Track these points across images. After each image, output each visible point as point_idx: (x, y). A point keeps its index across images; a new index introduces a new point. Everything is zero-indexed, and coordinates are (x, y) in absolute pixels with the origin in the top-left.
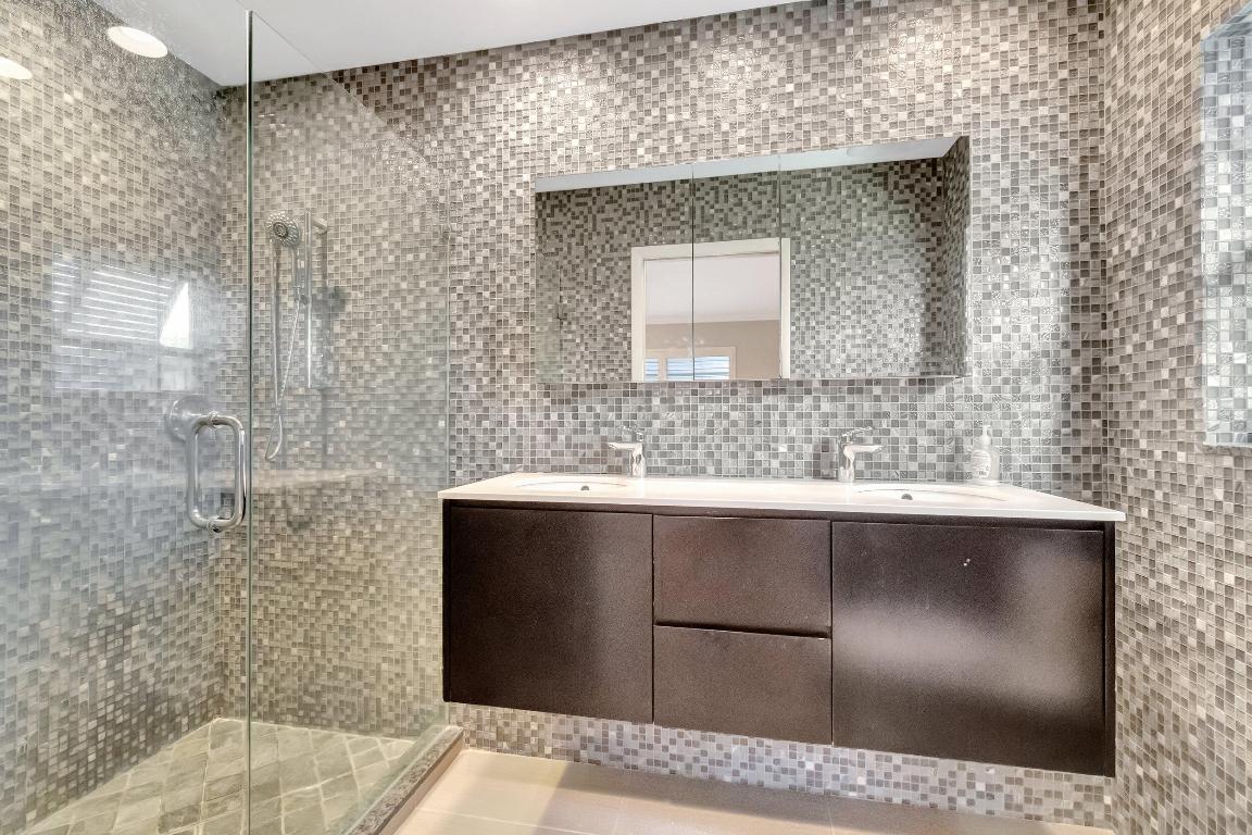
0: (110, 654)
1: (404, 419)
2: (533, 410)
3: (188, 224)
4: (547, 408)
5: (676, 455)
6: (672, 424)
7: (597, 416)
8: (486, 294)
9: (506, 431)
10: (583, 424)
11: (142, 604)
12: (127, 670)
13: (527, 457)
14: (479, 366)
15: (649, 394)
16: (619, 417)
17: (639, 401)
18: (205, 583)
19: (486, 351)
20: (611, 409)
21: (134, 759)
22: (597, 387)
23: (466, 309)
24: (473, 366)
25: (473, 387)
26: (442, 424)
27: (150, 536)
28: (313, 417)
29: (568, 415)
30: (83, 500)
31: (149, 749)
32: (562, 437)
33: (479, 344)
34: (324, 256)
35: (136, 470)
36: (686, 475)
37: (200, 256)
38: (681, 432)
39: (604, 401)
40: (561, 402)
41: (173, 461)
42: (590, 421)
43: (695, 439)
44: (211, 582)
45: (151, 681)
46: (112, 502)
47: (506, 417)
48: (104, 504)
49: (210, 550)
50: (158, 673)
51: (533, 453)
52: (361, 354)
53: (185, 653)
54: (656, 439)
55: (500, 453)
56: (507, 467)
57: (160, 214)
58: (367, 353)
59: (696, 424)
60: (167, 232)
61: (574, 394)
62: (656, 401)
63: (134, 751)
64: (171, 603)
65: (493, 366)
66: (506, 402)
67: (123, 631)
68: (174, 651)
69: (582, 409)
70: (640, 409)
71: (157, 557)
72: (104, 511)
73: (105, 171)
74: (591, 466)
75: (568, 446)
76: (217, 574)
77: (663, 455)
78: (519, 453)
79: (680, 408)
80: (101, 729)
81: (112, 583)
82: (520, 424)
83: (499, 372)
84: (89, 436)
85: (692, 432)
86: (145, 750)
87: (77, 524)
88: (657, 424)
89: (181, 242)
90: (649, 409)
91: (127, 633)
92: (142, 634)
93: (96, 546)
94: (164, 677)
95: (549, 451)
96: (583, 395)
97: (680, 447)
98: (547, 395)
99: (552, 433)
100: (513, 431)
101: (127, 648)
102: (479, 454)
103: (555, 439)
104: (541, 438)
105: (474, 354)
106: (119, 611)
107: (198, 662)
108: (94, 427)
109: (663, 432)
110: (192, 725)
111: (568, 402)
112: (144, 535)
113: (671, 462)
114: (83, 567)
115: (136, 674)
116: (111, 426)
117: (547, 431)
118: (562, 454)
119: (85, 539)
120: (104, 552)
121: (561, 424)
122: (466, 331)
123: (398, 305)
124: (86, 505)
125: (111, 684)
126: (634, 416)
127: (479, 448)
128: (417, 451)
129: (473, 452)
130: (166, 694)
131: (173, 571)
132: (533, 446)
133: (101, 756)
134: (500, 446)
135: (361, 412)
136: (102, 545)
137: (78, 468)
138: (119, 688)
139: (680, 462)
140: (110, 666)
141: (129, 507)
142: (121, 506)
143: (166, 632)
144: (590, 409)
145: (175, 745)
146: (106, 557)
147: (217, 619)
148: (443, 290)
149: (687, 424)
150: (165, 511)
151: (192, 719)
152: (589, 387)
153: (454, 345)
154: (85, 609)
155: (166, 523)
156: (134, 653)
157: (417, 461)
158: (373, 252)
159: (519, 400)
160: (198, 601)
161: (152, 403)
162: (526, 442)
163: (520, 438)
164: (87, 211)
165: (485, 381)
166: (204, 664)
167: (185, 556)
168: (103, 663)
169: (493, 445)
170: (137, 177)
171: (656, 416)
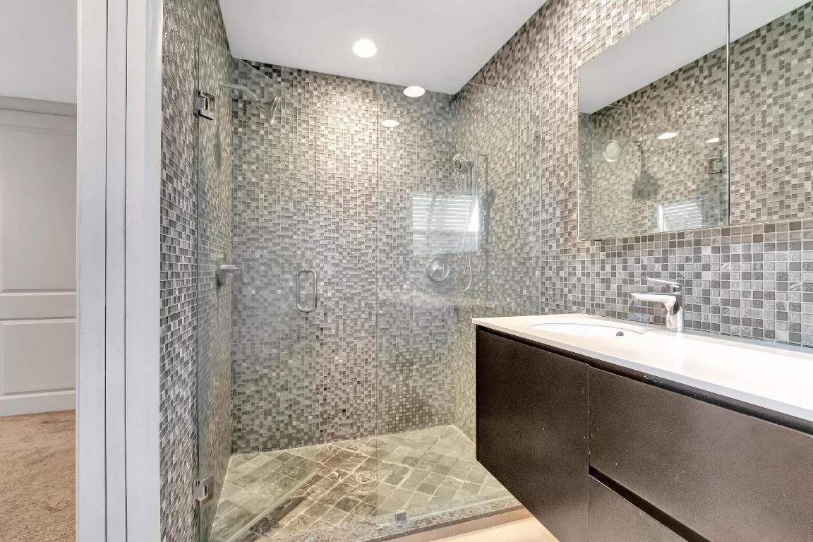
0: (404, 375)
1: (519, 270)
2: (593, 262)
3: (438, 172)
4: (603, 261)
5: (732, 312)
6: (726, 276)
7: (644, 267)
8: (562, 174)
9: (573, 280)
10: (632, 275)
11: (417, 356)
12: (411, 385)
13: (588, 302)
14: (558, 230)
15: (698, 243)
16: (665, 268)
17: (687, 252)
18: (446, 353)
19: (562, 218)
20: (657, 260)
21: (414, 427)
22: (644, 239)
23: (550, 188)
24: (554, 230)
25: (554, 246)
26: (537, 273)
27: (420, 325)
28: (483, 269)
29: (619, 267)
30: (393, 305)
31: (420, 425)
32: (614, 287)
33: (558, 213)
34: (487, 172)
35: (415, 293)
36: (746, 336)
37: (444, 187)
38: (738, 286)
39: (651, 253)
40: (614, 255)
41: (431, 290)
42: (638, 272)
43: (758, 295)
44: (449, 353)
45: (421, 394)
46: (405, 307)
47: (574, 268)
48: (401, 308)
49: (449, 337)
50: (424, 391)
51: (593, 299)
52: (501, 229)
53: (437, 386)
54: (706, 292)
55: (570, 297)
56: (575, 308)
57: (424, 171)
58: (503, 228)
59: (759, 276)
60: (428, 178)
61: (625, 247)
62: (706, 251)
63: (414, 423)
64: (430, 359)
65: (566, 229)
66: (574, 257)
67: (409, 366)
68: (431, 383)
69: (631, 261)
70: (688, 259)
71: (424, 336)
72: (401, 311)
73: (401, 158)
74: (639, 315)
75: (619, 295)
76: (452, 350)
77: (716, 310)
78: (583, 298)
79: (736, 258)
80: (401, 407)
81: (404, 344)
82: (583, 274)
83: (570, 233)
84: (396, 277)
85: (754, 285)
86: (418, 425)
87: (391, 315)
88: (707, 276)
89: (434, 182)
90: (698, 259)
91: (411, 368)
92: (417, 370)
93: (398, 326)
94: (427, 394)
95: (604, 298)
96: (631, 248)
97: (736, 303)
98: (603, 249)
99: (607, 282)
100: (579, 280)
101: (411, 375)
102: (558, 297)
103: (608, 287)
104: (598, 286)
105: (555, 221)
106: (408, 357)
107: (443, 392)
108: (397, 273)
109: (716, 284)
110: (440, 423)
111: (619, 255)
112: (418, 324)
113: (726, 320)
114: (394, 334)
115: (414, 388)
116: (405, 273)
117: (603, 281)
118: (614, 301)
119: (394, 322)
120: (402, 329)
121: (614, 275)
122: (550, 205)
123: (516, 194)
124: (395, 307)
125: (404, 389)
126: (681, 268)
127: (558, 292)
128: (525, 292)
129: (554, 295)
130: (428, 402)
131: (431, 344)
132: (593, 293)
133: (401, 420)
134: (570, 291)
135: (501, 265)
136: (401, 326)
137: (392, 290)
138: (408, 391)
139: (736, 321)
140: (404, 381)
141: (411, 310)
142: (408, 309)
143: (427, 372)
144: (638, 261)
145: (432, 429)
146: (402, 332)
147: (452, 373)
148: (538, 177)
149: (746, 276)
150: (427, 314)
151: (440, 420)
152: (637, 239)
153: (544, 217)
154: (395, 352)
155: (427, 320)
156: (414, 378)
157: (525, 298)
158: (505, 163)
159: (583, 254)
160: (443, 361)
161: (421, 262)
162: (588, 289)
163: (583, 286)
164: (395, 178)
165: (562, 240)
166: (446, 394)
167: (436, 338)
168: (401, 379)
169: (566, 290)
170: (414, 157)
171: (707, 267)
